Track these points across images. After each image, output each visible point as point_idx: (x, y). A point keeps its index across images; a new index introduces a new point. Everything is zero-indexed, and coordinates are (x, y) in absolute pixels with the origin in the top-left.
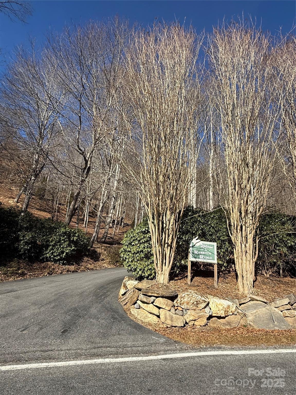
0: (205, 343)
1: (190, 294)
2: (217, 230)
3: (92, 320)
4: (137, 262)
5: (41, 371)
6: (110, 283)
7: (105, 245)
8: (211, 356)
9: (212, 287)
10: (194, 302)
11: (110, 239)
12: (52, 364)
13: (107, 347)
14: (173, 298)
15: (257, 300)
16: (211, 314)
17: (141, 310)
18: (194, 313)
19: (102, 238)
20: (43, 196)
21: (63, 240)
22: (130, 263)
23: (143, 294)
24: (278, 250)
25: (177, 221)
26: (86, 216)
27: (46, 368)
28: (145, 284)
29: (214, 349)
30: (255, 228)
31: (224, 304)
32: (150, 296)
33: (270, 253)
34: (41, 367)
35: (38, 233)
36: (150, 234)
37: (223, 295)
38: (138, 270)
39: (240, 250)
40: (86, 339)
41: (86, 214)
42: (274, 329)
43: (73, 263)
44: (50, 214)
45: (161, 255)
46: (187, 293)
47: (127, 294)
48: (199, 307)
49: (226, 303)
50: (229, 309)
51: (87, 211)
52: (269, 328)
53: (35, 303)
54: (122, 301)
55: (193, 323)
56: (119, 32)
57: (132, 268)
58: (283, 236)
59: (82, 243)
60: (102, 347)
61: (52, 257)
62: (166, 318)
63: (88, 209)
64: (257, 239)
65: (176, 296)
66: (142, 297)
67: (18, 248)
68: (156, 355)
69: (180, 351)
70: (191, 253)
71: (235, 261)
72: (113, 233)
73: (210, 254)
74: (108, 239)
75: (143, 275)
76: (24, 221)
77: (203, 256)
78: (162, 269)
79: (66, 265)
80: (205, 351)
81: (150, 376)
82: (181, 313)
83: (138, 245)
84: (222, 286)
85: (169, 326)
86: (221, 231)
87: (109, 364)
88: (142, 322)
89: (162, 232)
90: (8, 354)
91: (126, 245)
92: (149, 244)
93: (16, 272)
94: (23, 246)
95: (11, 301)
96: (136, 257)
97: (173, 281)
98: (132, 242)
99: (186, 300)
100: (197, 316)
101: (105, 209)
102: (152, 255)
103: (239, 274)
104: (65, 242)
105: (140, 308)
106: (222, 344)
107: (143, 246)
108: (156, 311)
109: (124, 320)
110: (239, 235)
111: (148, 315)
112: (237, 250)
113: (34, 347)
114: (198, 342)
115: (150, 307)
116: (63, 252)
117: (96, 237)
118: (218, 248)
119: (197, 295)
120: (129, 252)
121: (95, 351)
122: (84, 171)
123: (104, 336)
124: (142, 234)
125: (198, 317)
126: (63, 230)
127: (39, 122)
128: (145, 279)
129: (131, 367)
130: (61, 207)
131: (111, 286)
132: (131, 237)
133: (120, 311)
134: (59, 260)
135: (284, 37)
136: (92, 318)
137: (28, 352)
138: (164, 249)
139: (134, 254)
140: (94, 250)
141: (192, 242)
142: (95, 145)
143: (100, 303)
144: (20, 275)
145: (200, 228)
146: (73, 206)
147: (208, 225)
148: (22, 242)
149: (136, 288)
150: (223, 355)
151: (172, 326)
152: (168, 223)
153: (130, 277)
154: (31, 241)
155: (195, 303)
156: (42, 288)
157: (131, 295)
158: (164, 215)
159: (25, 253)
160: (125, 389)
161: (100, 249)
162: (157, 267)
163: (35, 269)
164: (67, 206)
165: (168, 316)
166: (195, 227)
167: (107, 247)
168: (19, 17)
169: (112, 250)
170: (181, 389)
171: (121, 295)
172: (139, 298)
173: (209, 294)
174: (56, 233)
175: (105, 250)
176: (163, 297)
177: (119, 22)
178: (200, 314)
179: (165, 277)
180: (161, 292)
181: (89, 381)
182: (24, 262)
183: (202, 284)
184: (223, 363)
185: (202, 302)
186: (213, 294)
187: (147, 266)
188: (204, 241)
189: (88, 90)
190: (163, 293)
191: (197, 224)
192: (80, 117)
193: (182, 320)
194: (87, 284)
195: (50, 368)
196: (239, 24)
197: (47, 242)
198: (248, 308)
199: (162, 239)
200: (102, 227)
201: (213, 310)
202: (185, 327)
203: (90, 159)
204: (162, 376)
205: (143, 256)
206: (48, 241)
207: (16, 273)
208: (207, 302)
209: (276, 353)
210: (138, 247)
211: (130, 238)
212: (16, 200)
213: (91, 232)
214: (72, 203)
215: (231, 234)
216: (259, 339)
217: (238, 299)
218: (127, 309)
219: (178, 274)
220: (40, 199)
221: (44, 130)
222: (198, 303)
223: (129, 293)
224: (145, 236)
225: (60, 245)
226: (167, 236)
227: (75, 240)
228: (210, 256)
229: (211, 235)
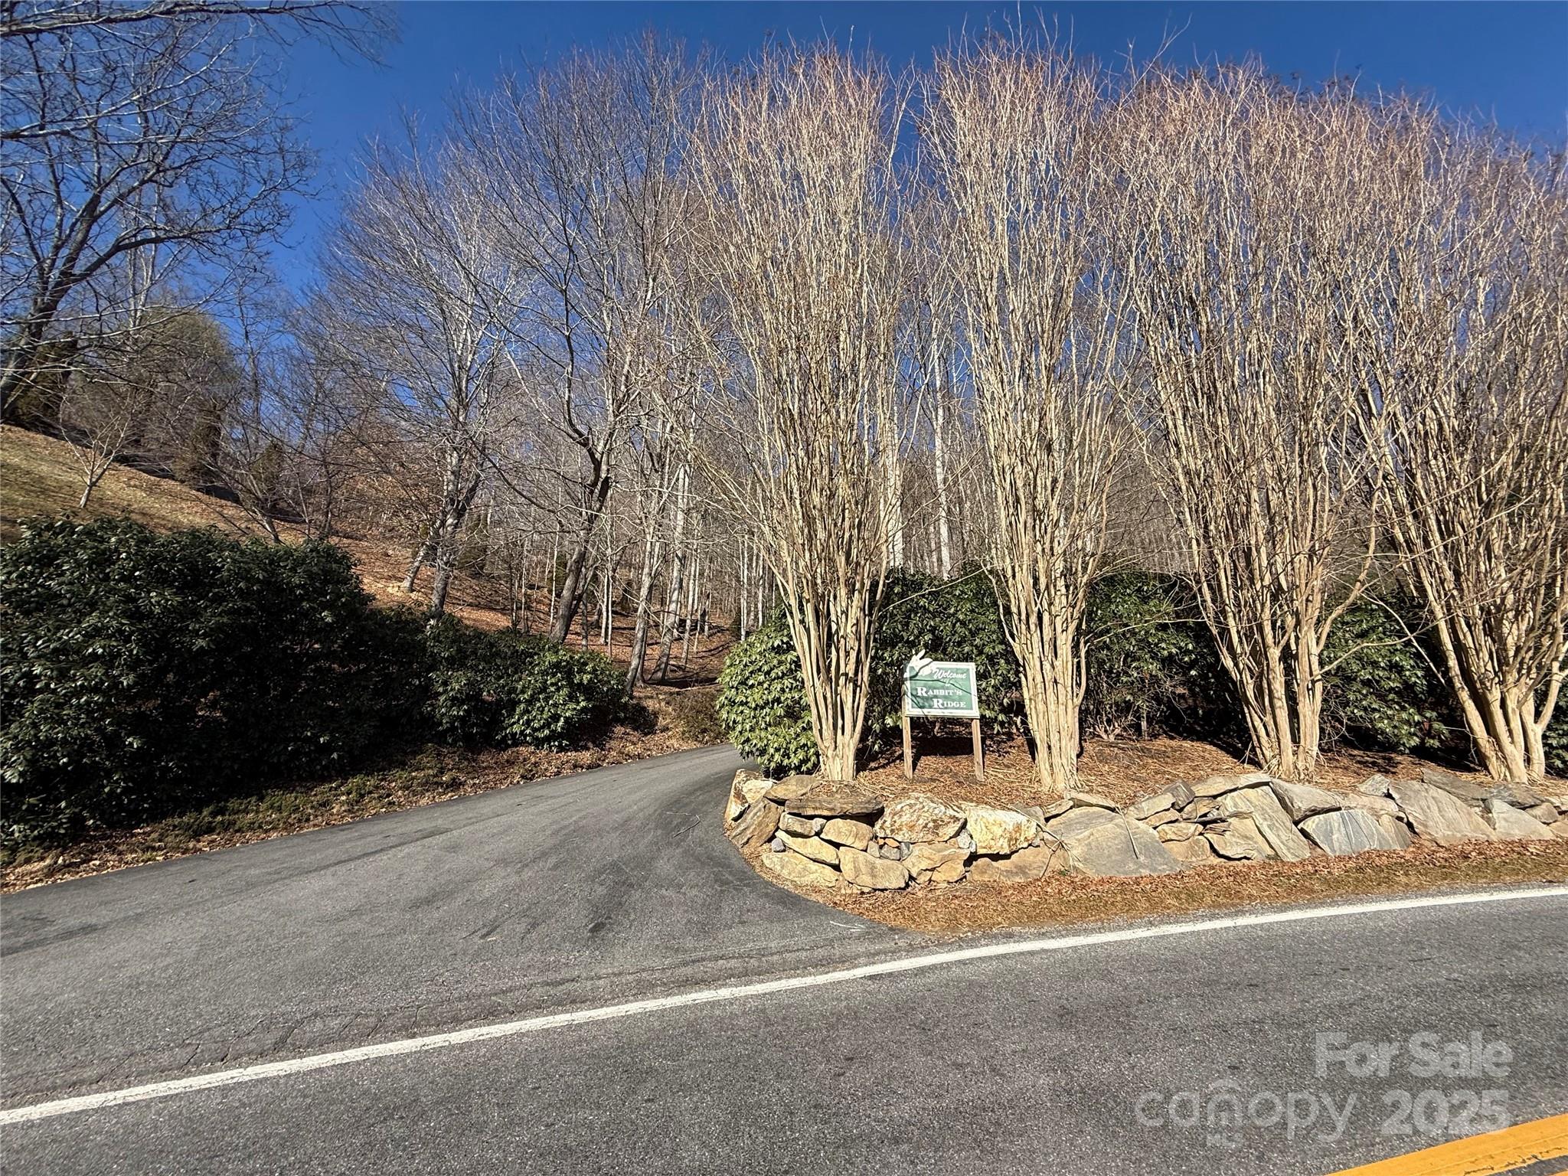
0: (969, 926)
1: (915, 804)
2: (974, 629)
3: (664, 891)
4: (767, 729)
5: (556, 1036)
6: (697, 790)
7: (666, 689)
8: (990, 958)
9: (972, 779)
10: (927, 824)
11: (676, 671)
12: (581, 1016)
13: (717, 958)
14: (871, 818)
15: (1091, 805)
16: (973, 850)
17: (790, 854)
18: (930, 851)
19: (656, 672)
20: (482, 568)
21: (552, 684)
22: (747, 734)
23: (790, 814)
24: (1136, 668)
25: (867, 612)
26: (605, 614)
27: (569, 1026)
28: (794, 787)
29: (994, 938)
30: (1076, 615)
31: (1005, 822)
32: (811, 817)
33: (1113, 677)
34: (554, 1025)
35: (481, 671)
36: (795, 654)
37: (1001, 799)
38: (771, 751)
39: (1039, 678)
40: (656, 943)
41: (604, 609)
42: (1138, 875)
43: (586, 744)
44: (505, 614)
45: (830, 706)
46: (908, 802)
47: (749, 817)
48: (941, 834)
49: (1010, 819)
50: (1018, 834)
51: (605, 599)
52: (1125, 873)
53: (504, 860)
54: (735, 836)
55: (928, 878)
56: (659, 84)
57: (753, 748)
58: (1147, 632)
59: (605, 689)
60: (703, 960)
61: (528, 731)
62: (857, 870)
63: (608, 595)
64: (1082, 645)
65: (880, 812)
66: (788, 821)
67: (434, 717)
68: (847, 969)
69: (908, 951)
70: (909, 695)
71: (1027, 707)
72: (684, 655)
73: (960, 693)
74: (672, 671)
75: (786, 762)
76: (441, 642)
77: (941, 701)
78: (836, 743)
79: (567, 751)
80: (972, 947)
81: (845, 1024)
82: (894, 853)
83: (765, 685)
84: (996, 776)
85: (866, 890)
86: (984, 630)
87: (731, 1002)
88: (796, 886)
89: (829, 646)
90: (460, 1000)
91: (732, 687)
92: (795, 679)
93: (435, 780)
94: (445, 711)
95: (438, 860)
96: (763, 718)
97: (867, 773)
98: (748, 678)
99: (905, 818)
100: (937, 857)
101: (657, 592)
102: (807, 707)
103: (1038, 742)
104: (558, 690)
105: (785, 849)
106: (1012, 924)
107: (779, 686)
108: (828, 854)
109: (748, 885)
110: (1036, 638)
111: (809, 865)
112: (1030, 678)
113: (525, 976)
114: (953, 924)
115: (812, 846)
116: (555, 718)
117: (639, 669)
118: (981, 676)
119: (934, 805)
120: (742, 704)
121: (688, 970)
122: (592, 492)
123: (705, 929)
124: (773, 654)
125: (941, 861)
126: (550, 658)
127: (451, 361)
128: (793, 772)
129: (790, 1006)
130: (535, 594)
131: (701, 798)
132: (745, 666)
133: (734, 861)
134: (548, 739)
135: (1141, 74)
136: (662, 886)
137: (510, 990)
138: (836, 690)
139: (755, 709)
140: (638, 704)
141: (910, 665)
142: (616, 416)
143: (678, 845)
144: (447, 787)
145: (928, 628)
146: (569, 589)
147: (947, 619)
148: (442, 698)
149: (770, 799)
150: (1022, 954)
151: (875, 890)
152: (844, 620)
153: (751, 771)
154: (468, 694)
155: (931, 825)
156: (512, 819)
157: (758, 817)
158: (831, 599)
159: (453, 729)
160: (786, 1062)
161: (654, 701)
162: (822, 738)
163: (485, 768)
164: (550, 591)
165: (861, 865)
166: (915, 624)
167: (671, 694)
168: (365, 49)
169: (688, 703)
170: (930, 1048)
171: (730, 821)
172: (781, 825)
173: (965, 800)
174: (533, 668)
175: (668, 703)
176: (844, 817)
177: (656, 50)
178: (946, 853)
179: (846, 763)
180: (840, 804)
181: (689, 1050)
182: (454, 752)
183: (942, 773)
184: (1025, 973)
185: (949, 822)
186: (975, 799)
187: (793, 738)
188: (942, 660)
189: (584, 261)
190: (844, 806)
191: (920, 617)
192: (568, 338)
193: (898, 872)
194: (636, 796)
195: (580, 1026)
196: (1009, 39)
197: (509, 693)
198: (1069, 826)
199: (830, 663)
200: (651, 643)
201: (977, 841)
202: (910, 889)
203: (605, 458)
204: (875, 1021)
205: (780, 711)
206: (513, 690)
207: (436, 783)
208: (962, 821)
209: (1155, 937)
210: (766, 689)
211: (742, 667)
212: (406, 584)
213: (623, 657)
214: (569, 582)
215: (1012, 636)
216: (1105, 905)
217: (1040, 806)
218: (753, 855)
219: (878, 754)
220: (476, 575)
221: (467, 381)
222: (938, 824)
223: (751, 814)
224: (784, 659)
225: (546, 700)
226: (842, 654)
227: (585, 682)
228: (960, 699)
229: (959, 644)
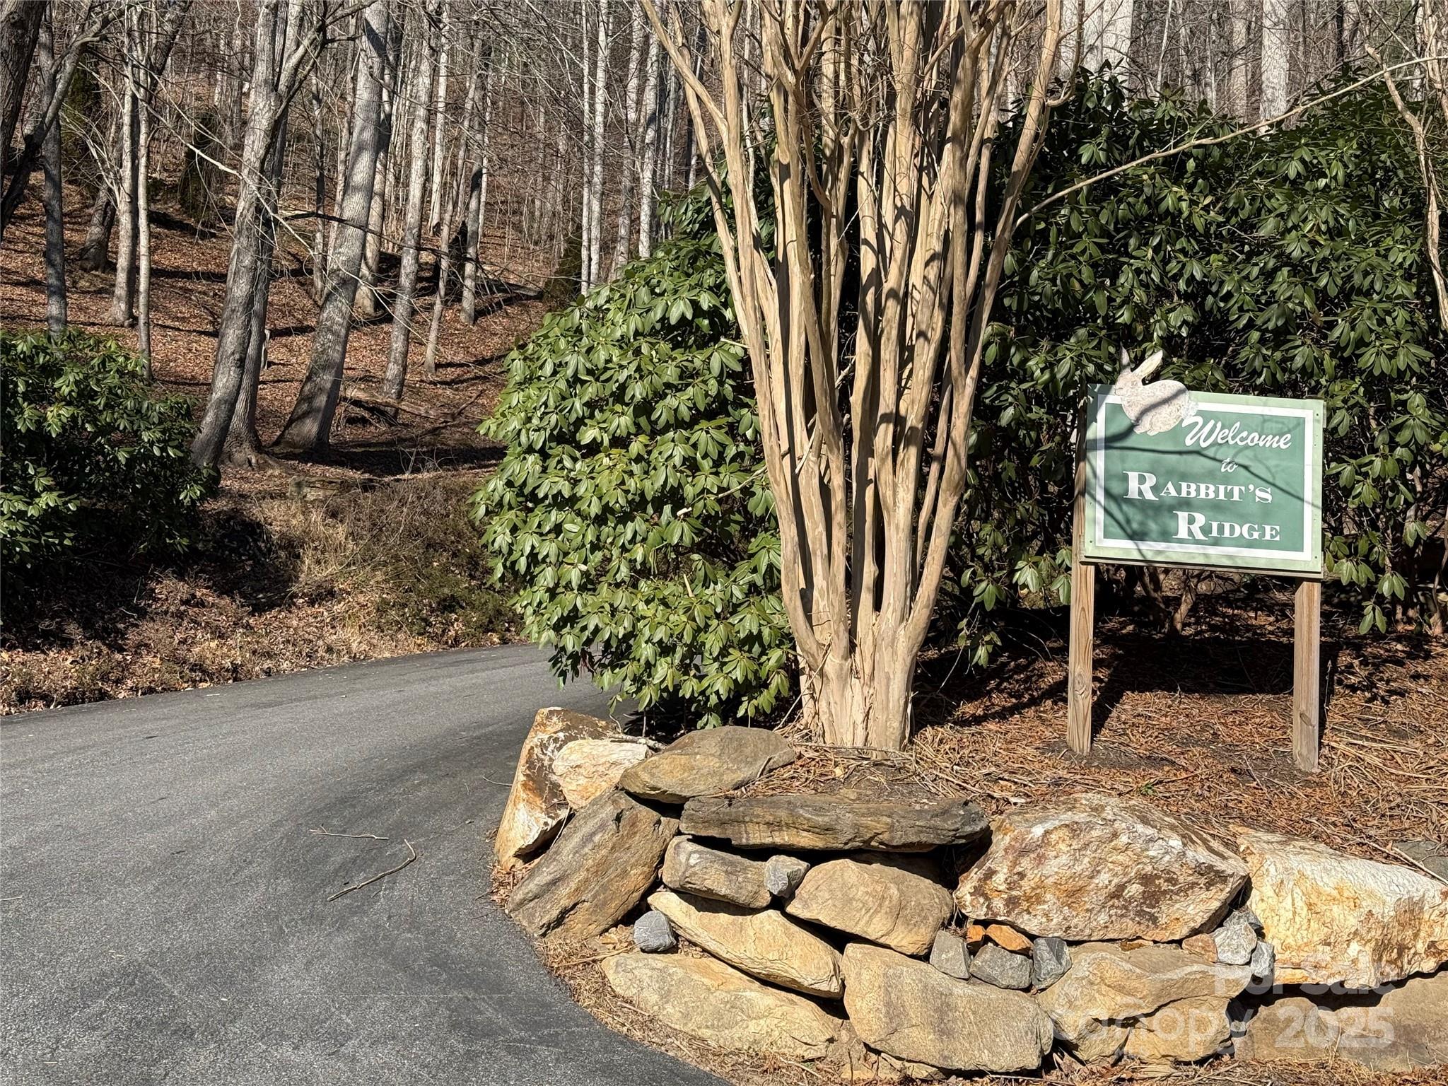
1: (1090, 826)
2: (1333, 291)
3: (287, 1050)
4: (635, 586)
6: (412, 770)
7: (333, 472)
9: (1274, 765)
10: (1121, 887)
11: (364, 421)
14: (948, 860)
16: (1262, 971)
17: (689, 960)
18: (1128, 966)
19: (296, 419)
22: (570, 599)
23: (696, 840)
25: (979, 217)
26: (125, 222)
28: (714, 763)
31: (1371, 894)
32: (761, 853)
36: (737, 349)
37: (1365, 827)
38: (646, 651)
41: (123, 207)
43: (60, 629)
45: (839, 517)
46: (1067, 817)
47: (566, 847)
48: (1163, 920)
49: (1387, 885)
50: (1410, 933)
51: (126, 172)
54: (521, 904)
55: (1113, 1047)
57: (589, 642)
59: (122, 456)
62: (894, 1012)
63: (135, 157)
65: (978, 845)
70: (1100, 495)
72: (393, 370)
73: (1266, 495)
74: (351, 421)
75: (690, 687)
77: (1200, 519)
78: (852, 632)
82: (1015, 969)
83: (636, 447)
84: (1359, 759)
86: (1368, 294)
88: (704, 1050)
89: (848, 325)
91: (530, 450)
92: (733, 430)
96: (624, 549)
97: (945, 731)
99: (1057, 865)
100: (1147, 986)
101: (300, 150)
105: (675, 943)
107: (679, 452)
108: (809, 962)
109: (551, 1041)
111: (748, 994)
115: (758, 938)
117: (240, 407)
118: (1339, 446)
119: (1150, 831)
120: (561, 502)
124: (665, 347)
125: (1159, 997)
128: (711, 721)
131: (424, 792)
132: (575, 381)
133: (514, 972)
136: (282, 1035)
138: (863, 467)
139: (600, 520)
140: (235, 514)
141: (1111, 399)
143: (341, 924)
145: (1182, 285)
147: (1250, 256)
149: (635, 796)
151: (948, 1073)
152: (899, 239)
155: (1135, 889)
157: (597, 847)
158: (864, 166)
161: (288, 506)
162: (809, 618)
165: (907, 998)
166: (1138, 272)
167: (345, 486)
171: (507, 853)
172: (666, 875)
173: (1243, 821)
175: (333, 514)
176: (862, 854)
178: (1176, 974)
179: (881, 697)
180: (853, 816)
183: (1186, 742)
185: (1193, 885)
186: (1283, 823)
187: (718, 616)
188: (1215, 388)
190: (868, 821)
191: (1156, 250)
193: (1022, 1025)
199: (849, 382)
200: (281, 324)
201: (1276, 943)
202: (1051, 1078)
205: (679, 531)
208: (1232, 884)
210: (638, 459)
211: (562, 385)
218: (575, 960)
219: (985, 674)
222: (1155, 891)
223: (576, 839)
224: (698, 363)
226: (889, 352)
227: (54, 431)
228: (1266, 513)
229: (1279, 337)
